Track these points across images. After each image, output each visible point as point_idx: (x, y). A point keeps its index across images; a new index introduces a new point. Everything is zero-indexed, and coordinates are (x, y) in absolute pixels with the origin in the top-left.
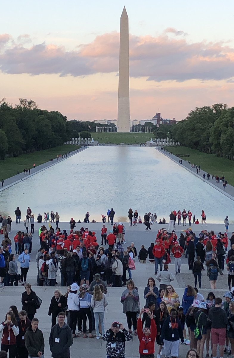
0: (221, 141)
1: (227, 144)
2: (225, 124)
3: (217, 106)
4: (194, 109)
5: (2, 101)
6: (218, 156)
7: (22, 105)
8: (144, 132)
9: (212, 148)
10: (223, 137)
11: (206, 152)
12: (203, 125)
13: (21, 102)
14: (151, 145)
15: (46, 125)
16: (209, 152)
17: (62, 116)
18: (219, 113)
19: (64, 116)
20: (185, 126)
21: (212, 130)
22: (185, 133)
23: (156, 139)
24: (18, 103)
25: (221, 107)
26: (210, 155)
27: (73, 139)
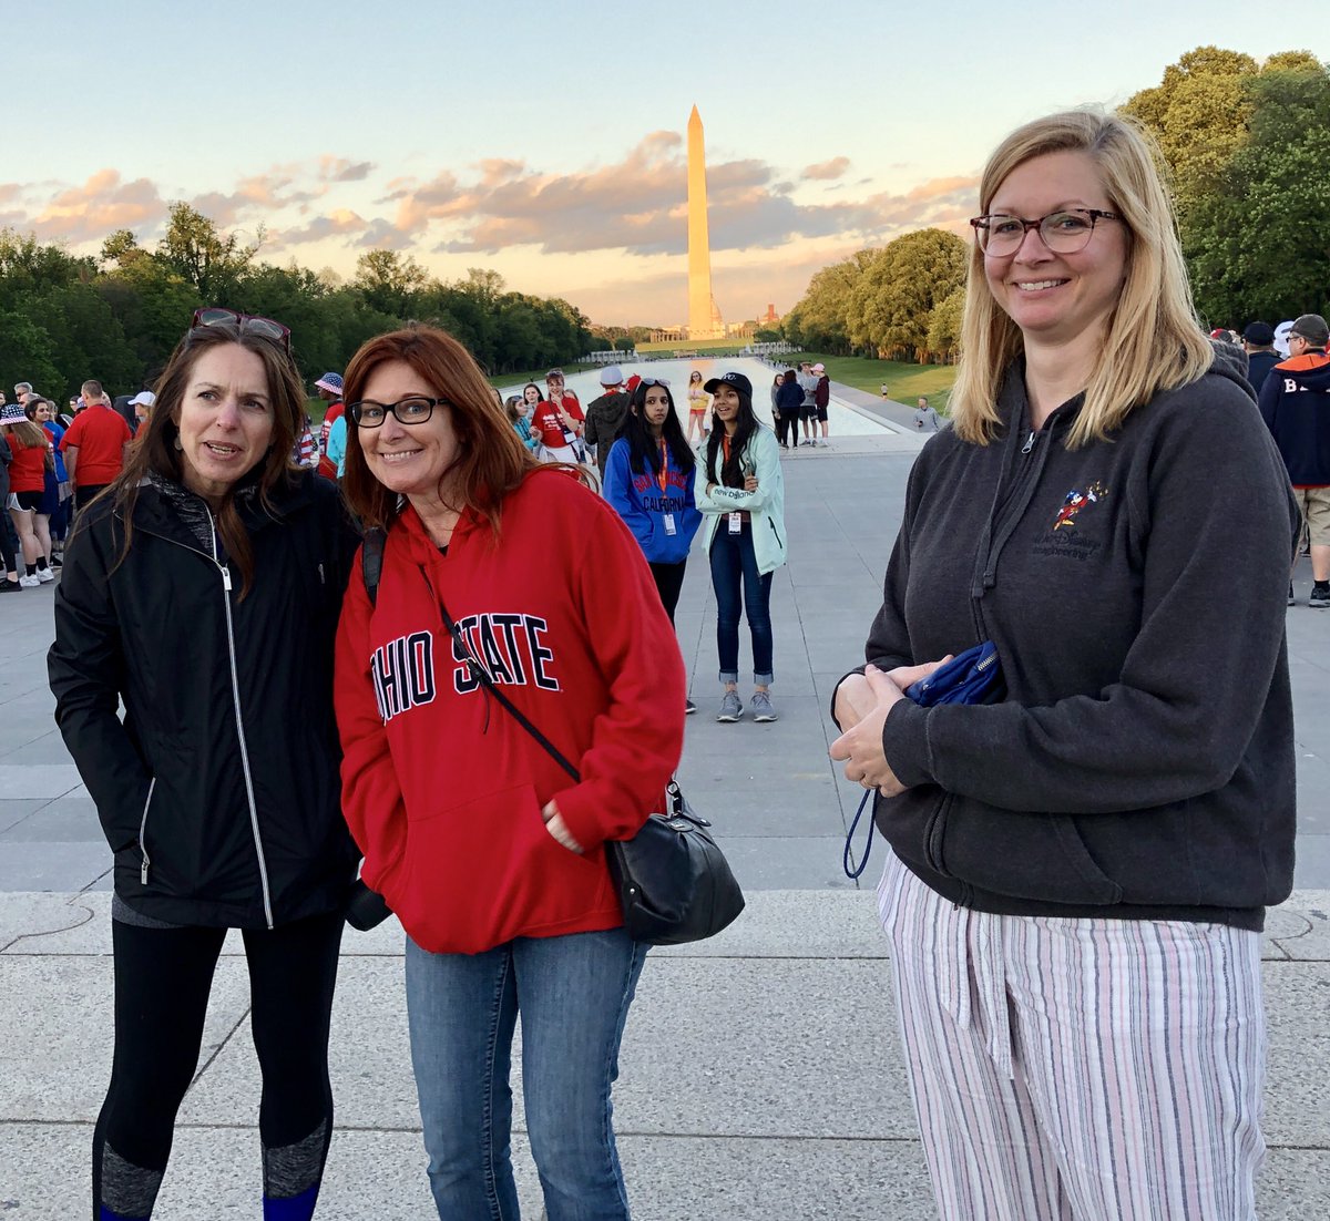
0: (867, 314)
1: (880, 319)
2: (875, 280)
3: (860, 255)
5: (407, 262)
7: (474, 281)
10: (870, 306)
13: (470, 274)
14: (745, 355)
15: (523, 320)
17: (568, 307)
18: (864, 267)
19: (573, 307)
23: (756, 345)
25: (871, 253)
26: (854, 358)
27: (599, 353)
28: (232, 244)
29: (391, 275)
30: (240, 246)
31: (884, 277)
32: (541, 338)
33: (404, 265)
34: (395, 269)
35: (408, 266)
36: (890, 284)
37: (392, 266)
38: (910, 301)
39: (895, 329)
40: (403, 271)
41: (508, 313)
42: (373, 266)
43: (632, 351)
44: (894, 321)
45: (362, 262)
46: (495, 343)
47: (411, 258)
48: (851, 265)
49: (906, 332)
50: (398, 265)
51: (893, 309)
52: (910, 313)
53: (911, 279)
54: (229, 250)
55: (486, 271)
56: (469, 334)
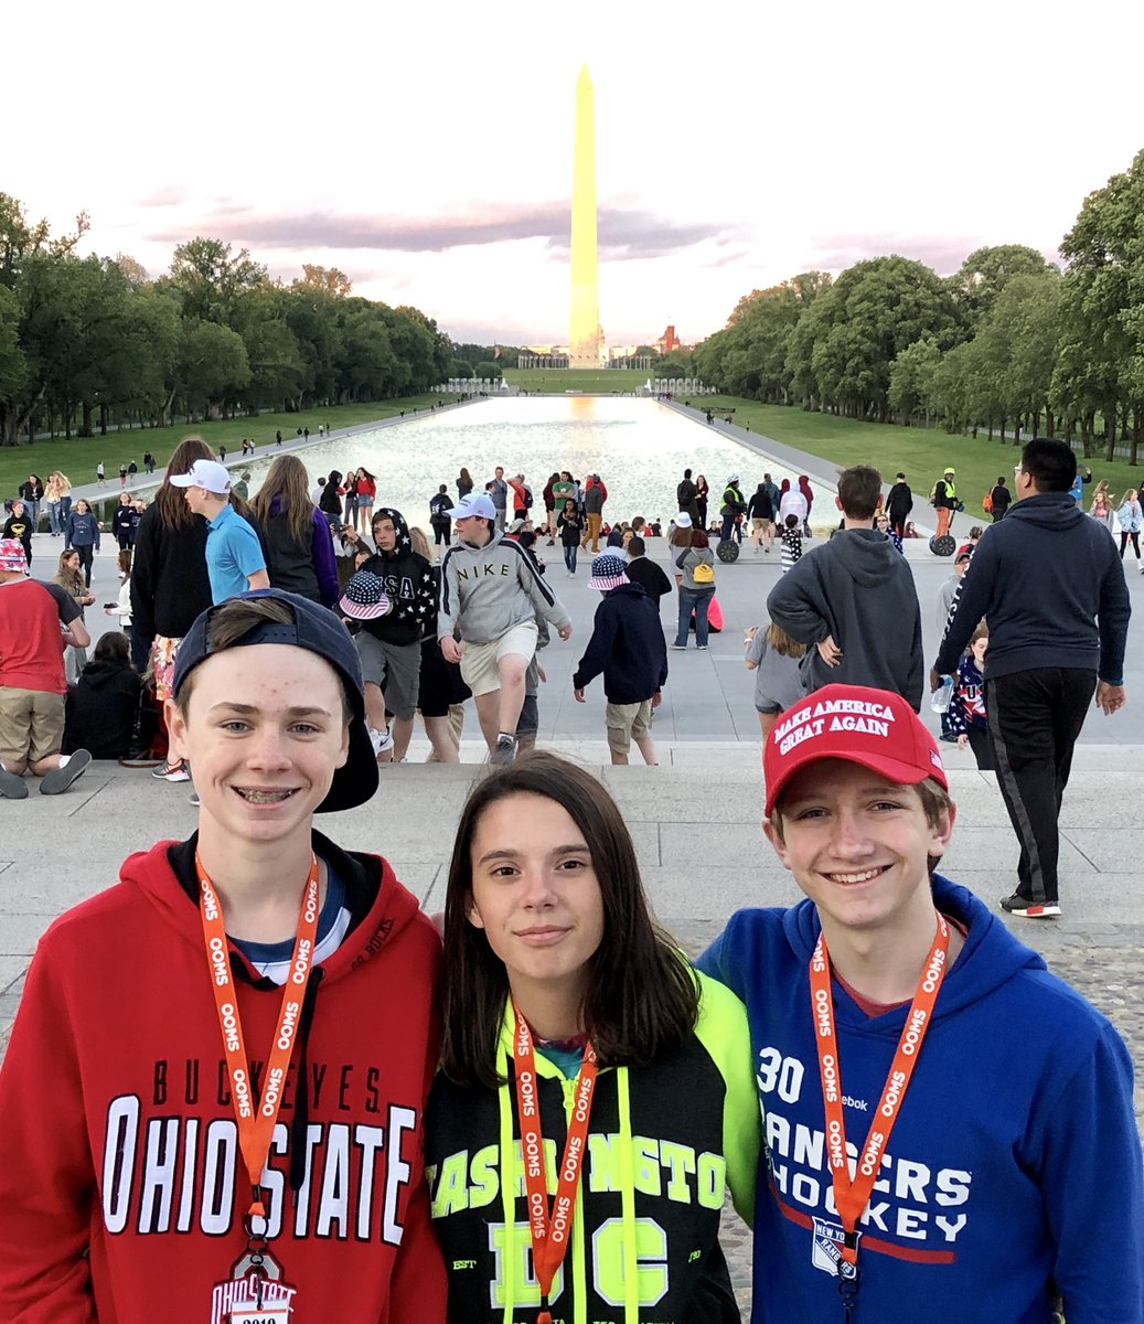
0: (815, 359)
1: (831, 367)
2: (825, 316)
3: (801, 280)
4: (748, 293)
5: (240, 257)
6: (807, 409)
7: (312, 282)
8: (633, 367)
9: (794, 384)
10: (820, 349)
11: (778, 403)
12: (769, 330)
13: (307, 273)
14: (646, 394)
15: (374, 335)
16: (786, 400)
17: (423, 320)
18: (808, 297)
19: (429, 320)
20: (727, 339)
21: (791, 341)
22: (725, 356)
23: (658, 380)
24: (302, 277)
25: (816, 280)
26: (787, 408)
27: (458, 380)
28: (43, 231)
29: (218, 273)
30: (54, 234)
31: (837, 314)
32: (395, 359)
33: (236, 260)
34: (223, 265)
35: (240, 262)
36: (843, 322)
37: (220, 261)
38: (867, 346)
39: (850, 379)
40: (234, 268)
41: (354, 327)
42: (194, 261)
43: (500, 379)
44: (848, 371)
45: (179, 254)
46: (338, 365)
47: (244, 253)
48: (790, 293)
49: (860, 384)
50: (228, 261)
51: (847, 355)
52: (868, 360)
53: (870, 318)
54: (40, 240)
55: (328, 269)
56: (309, 352)
